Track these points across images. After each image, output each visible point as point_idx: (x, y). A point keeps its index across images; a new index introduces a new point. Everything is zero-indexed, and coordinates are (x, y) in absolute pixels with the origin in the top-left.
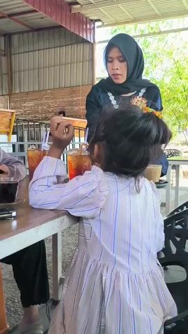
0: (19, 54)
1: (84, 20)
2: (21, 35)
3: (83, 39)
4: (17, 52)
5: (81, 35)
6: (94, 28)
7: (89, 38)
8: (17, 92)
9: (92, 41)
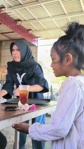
0: (5, 49)
1: (34, 37)
2: (6, 42)
3: (33, 44)
4: (4, 48)
5: (32, 43)
6: (38, 40)
7: (36, 44)
8: (2, 65)
9: (37, 46)
